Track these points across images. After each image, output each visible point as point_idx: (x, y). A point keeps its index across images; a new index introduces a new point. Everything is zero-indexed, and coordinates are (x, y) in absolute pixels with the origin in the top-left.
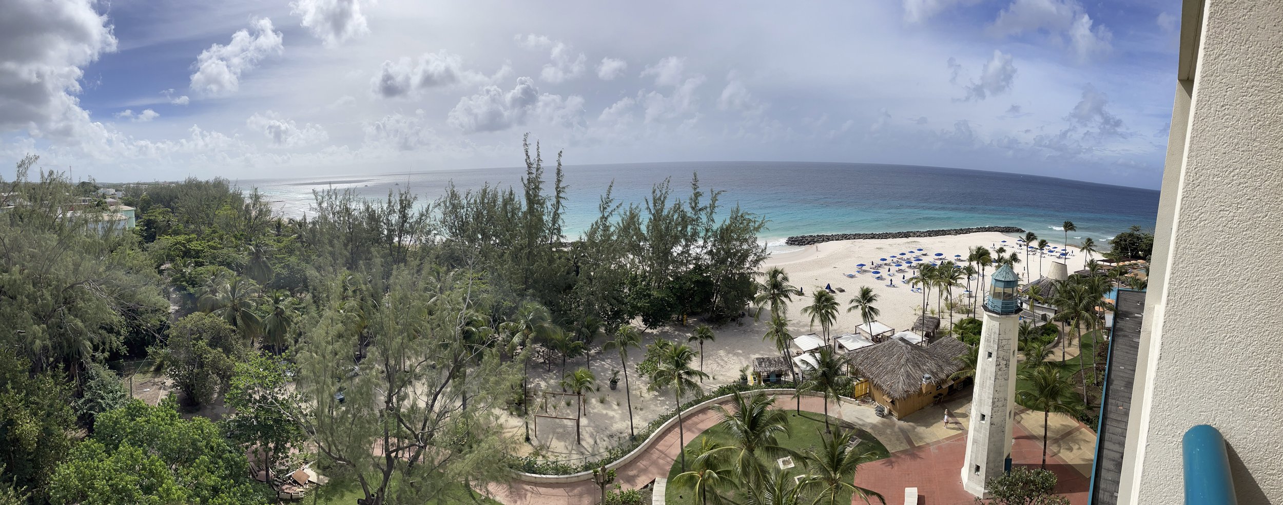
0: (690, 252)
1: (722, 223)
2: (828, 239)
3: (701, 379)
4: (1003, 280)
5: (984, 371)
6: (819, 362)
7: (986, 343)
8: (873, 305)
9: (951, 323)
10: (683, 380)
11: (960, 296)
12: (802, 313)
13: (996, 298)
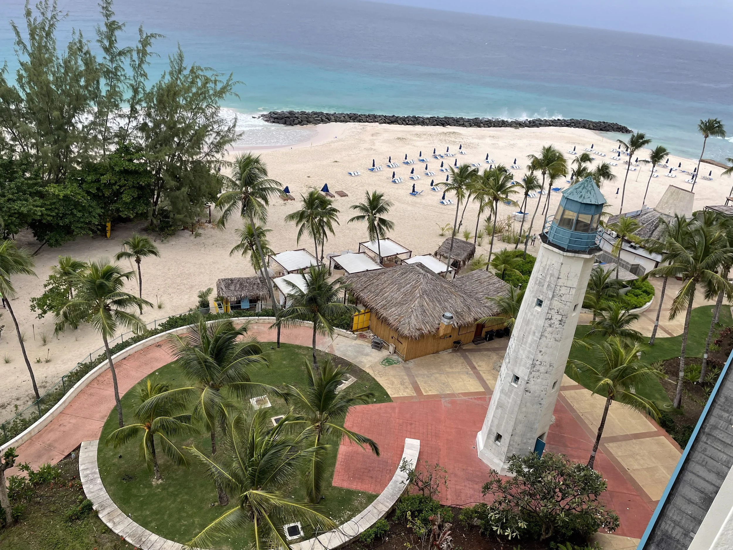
0: (109, 125)
1: (160, 78)
2: (326, 119)
3: (141, 308)
4: (580, 201)
5: (527, 322)
6: (308, 284)
7: (536, 286)
8: (384, 216)
9: (491, 253)
10: (112, 313)
11: (509, 218)
12: (286, 220)
13: (563, 225)
